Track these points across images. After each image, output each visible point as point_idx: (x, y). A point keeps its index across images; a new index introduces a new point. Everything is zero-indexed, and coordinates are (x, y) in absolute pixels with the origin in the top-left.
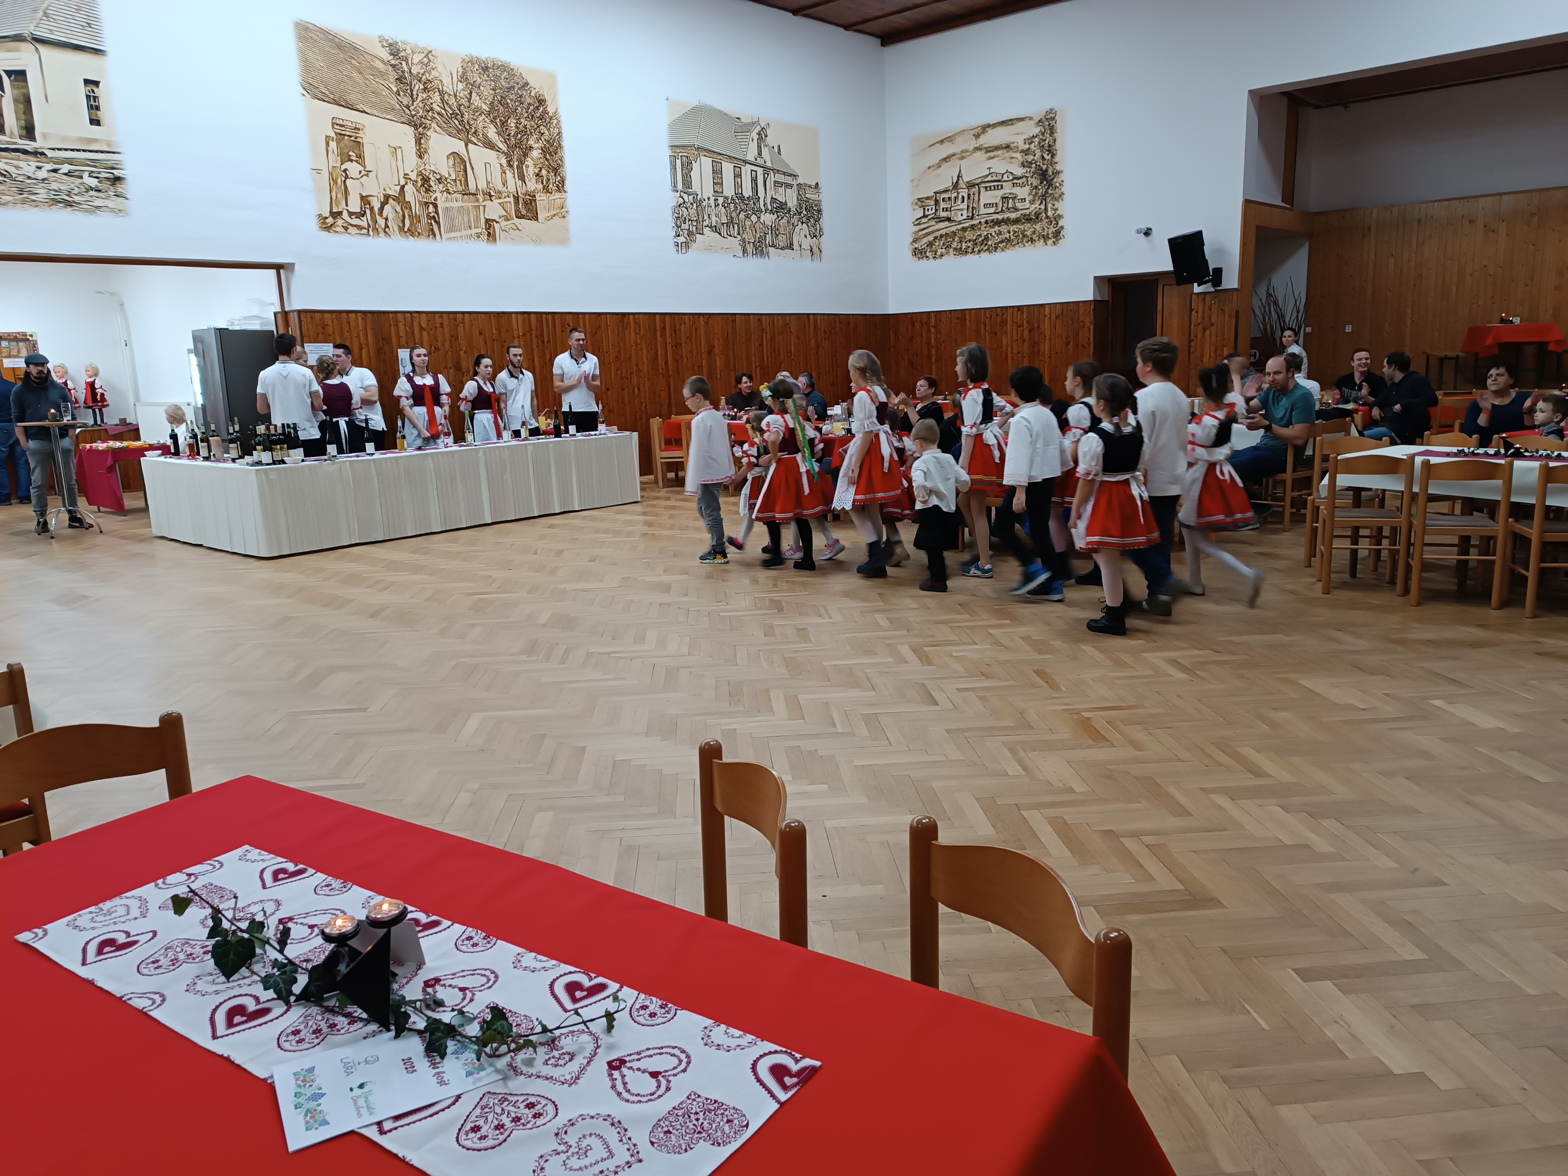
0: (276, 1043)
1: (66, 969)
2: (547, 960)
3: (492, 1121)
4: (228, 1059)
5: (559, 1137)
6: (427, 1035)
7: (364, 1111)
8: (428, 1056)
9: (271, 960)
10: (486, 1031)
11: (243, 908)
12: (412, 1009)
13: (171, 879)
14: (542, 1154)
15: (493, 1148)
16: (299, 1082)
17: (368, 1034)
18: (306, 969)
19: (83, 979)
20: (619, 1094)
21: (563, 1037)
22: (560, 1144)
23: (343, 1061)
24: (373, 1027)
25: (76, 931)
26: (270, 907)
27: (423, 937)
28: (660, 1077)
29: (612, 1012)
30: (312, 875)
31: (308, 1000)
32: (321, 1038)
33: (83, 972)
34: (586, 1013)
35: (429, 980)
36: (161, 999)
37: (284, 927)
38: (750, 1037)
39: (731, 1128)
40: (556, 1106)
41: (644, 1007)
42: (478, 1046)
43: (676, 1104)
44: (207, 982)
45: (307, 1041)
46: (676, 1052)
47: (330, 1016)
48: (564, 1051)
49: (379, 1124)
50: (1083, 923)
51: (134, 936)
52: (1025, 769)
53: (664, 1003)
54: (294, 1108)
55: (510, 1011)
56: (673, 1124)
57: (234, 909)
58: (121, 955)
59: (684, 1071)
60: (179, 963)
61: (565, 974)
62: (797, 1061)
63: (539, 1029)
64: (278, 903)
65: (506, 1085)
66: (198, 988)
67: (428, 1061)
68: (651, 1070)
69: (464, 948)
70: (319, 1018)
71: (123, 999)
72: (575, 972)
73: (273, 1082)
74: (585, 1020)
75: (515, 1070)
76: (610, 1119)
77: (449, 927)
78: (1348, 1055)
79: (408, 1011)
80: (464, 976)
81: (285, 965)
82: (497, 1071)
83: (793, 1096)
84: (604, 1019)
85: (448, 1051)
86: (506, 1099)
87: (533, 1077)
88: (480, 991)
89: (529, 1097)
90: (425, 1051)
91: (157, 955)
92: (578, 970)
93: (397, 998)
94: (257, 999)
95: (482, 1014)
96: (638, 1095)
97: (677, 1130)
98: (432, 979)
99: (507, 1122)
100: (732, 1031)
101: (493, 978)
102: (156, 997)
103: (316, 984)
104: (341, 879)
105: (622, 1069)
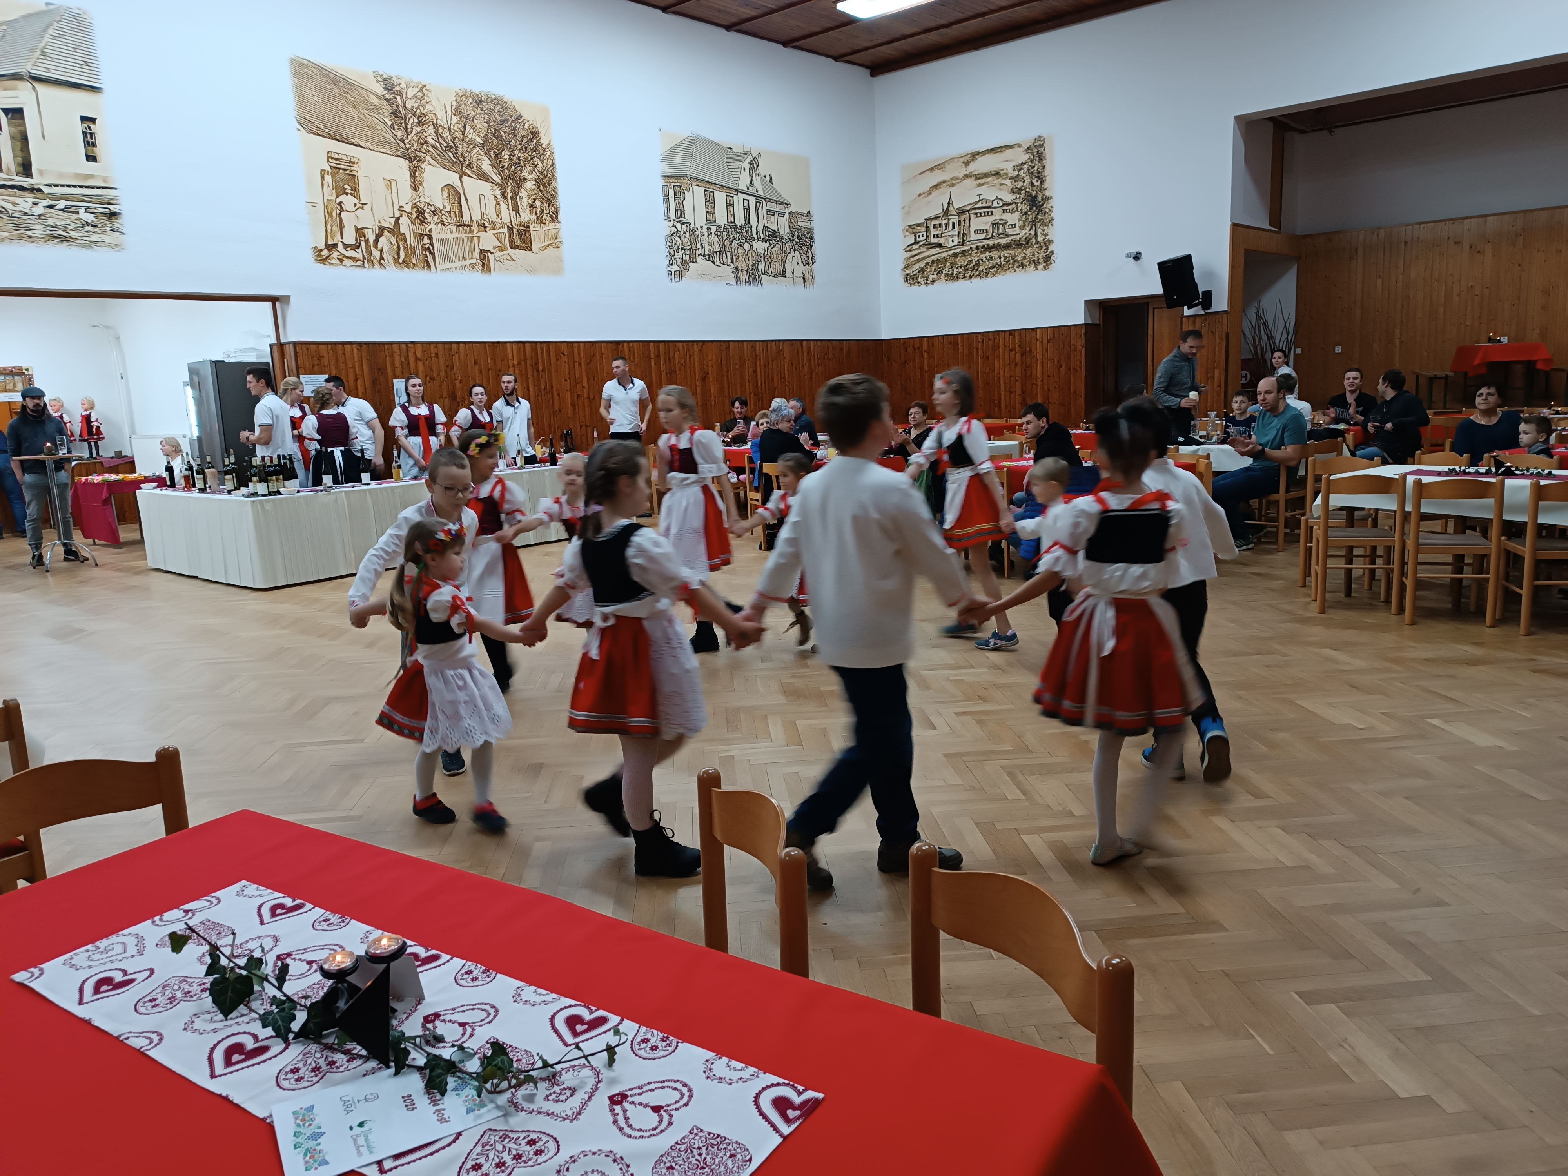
0: (275, 1082)
1: (62, 1009)
2: (547, 994)
3: (493, 1159)
4: (226, 1099)
5: (561, 1174)
6: (427, 1071)
7: (364, 1150)
8: (428, 1094)
9: (269, 997)
10: (487, 1067)
11: (241, 944)
12: (412, 1046)
13: (167, 916)
16: (299, 1122)
17: (367, 1071)
18: (305, 1006)
19: (80, 1019)
20: (621, 1129)
21: (564, 1072)
23: (343, 1099)
24: (372, 1064)
25: (73, 970)
26: (268, 943)
27: (422, 972)
28: (662, 1112)
29: (613, 1046)
30: (310, 910)
31: (306, 1037)
32: (320, 1076)
33: (80, 1012)
34: (588, 1047)
35: (429, 1016)
36: (159, 1038)
37: (283, 963)
38: (752, 1070)
39: (734, 1163)
40: (557, 1142)
41: (646, 1041)
42: (479, 1082)
43: (678, 1139)
44: (205, 1021)
45: (306, 1079)
46: (678, 1085)
47: (330, 1054)
48: (565, 1086)
49: (379, 1163)
50: (1086, 950)
51: (131, 974)
52: (1024, 793)
53: (666, 1035)
54: (293, 1147)
55: (511, 1046)
56: (675, 1159)
57: (232, 945)
58: (118, 994)
59: (686, 1105)
60: (177, 1001)
61: (565, 1008)
62: (800, 1093)
63: (539, 1064)
64: (276, 939)
65: (507, 1122)
66: (195, 1026)
67: (428, 1098)
68: (652, 1105)
69: (463, 982)
70: (318, 1055)
71: (121, 1039)
72: (575, 1005)
73: (272, 1122)
74: (586, 1054)
75: (515, 1107)
76: (612, 1155)
77: (448, 961)
78: (1353, 1078)
79: (408, 1048)
80: (464, 1011)
81: (283, 1002)
82: (498, 1107)
83: (796, 1129)
84: (605, 1053)
85: (448, 1087)
86: (507, 1135)
87: (534, 1114)
88: (480, 1026)
89: (530, 1134)
90: (425, 1088)
91: (154, 994)
92: (578, 1003)
93: (397, 1034)
94: (255, 1037)
95: (482, 1050)
96: (640, 1130)
97: (680, 1166)
98: (432, 1015)
99: (507, 1158)
100: (735, 1064)
101: (493, 1012)
102: (154, 1036)
103: (315, 1021)
104: (339, 914)
105: (624, 1104)
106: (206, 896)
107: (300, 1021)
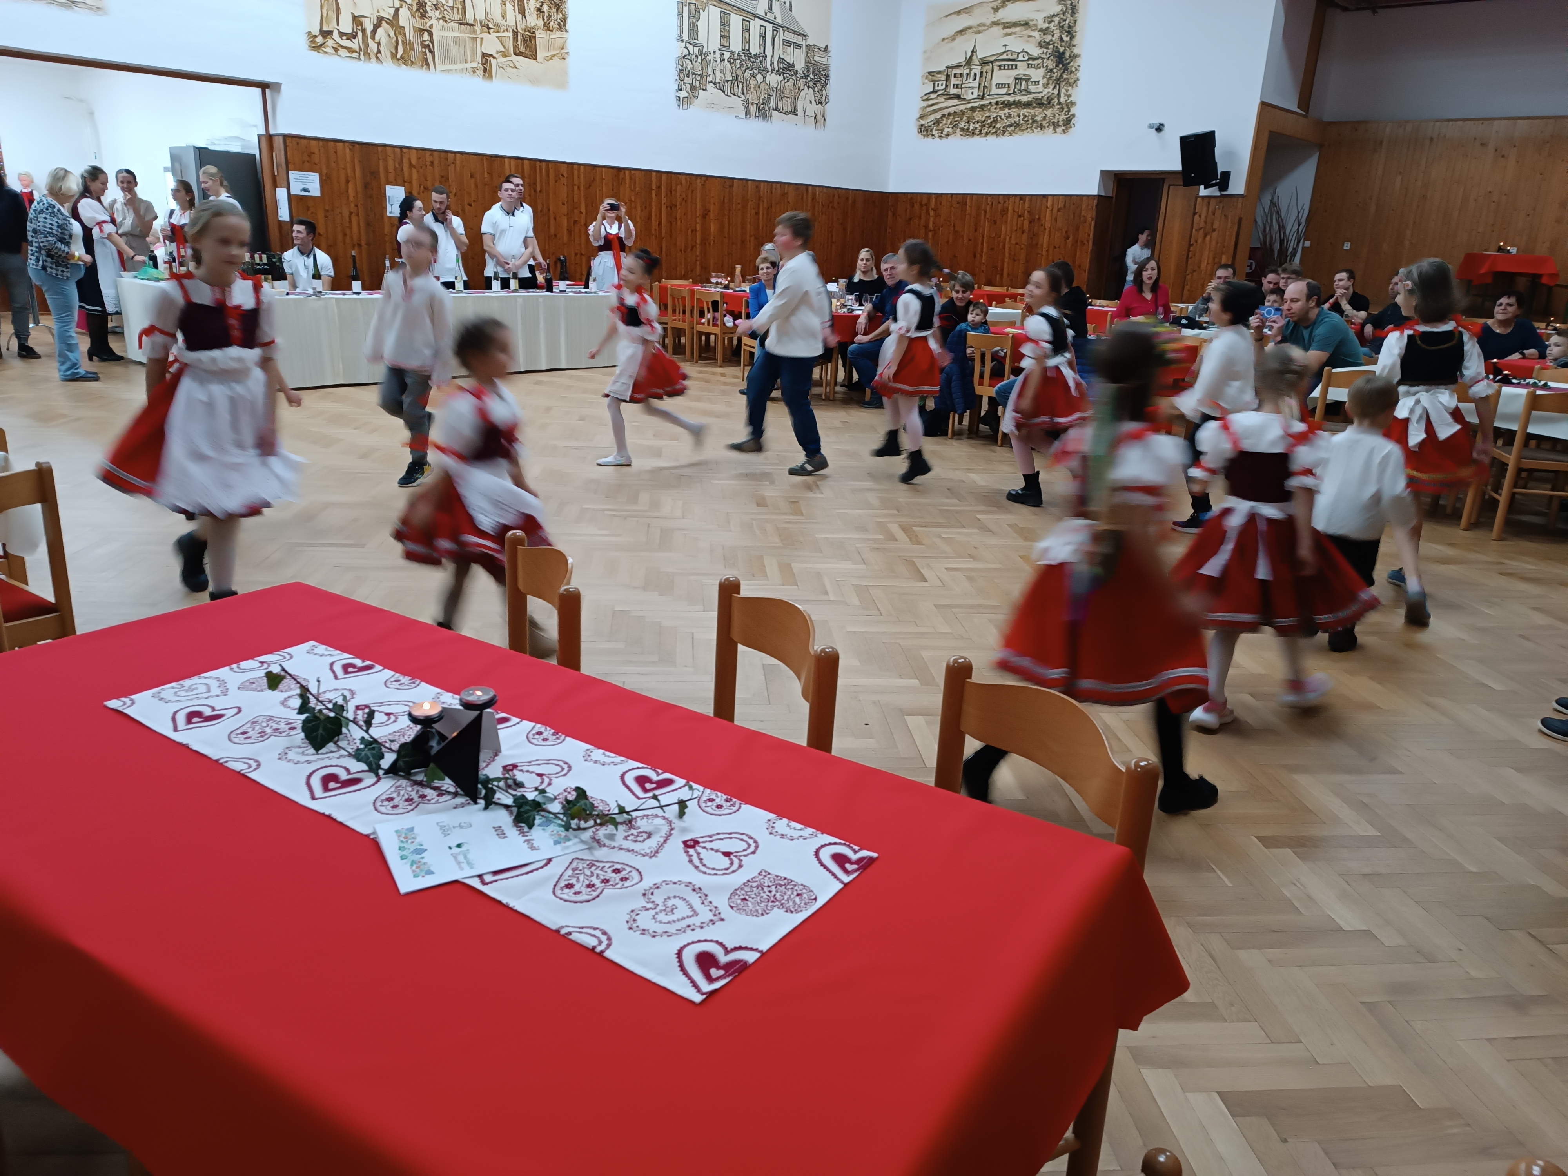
0: (372, 807)
1: (158, 733)
2: (615, 757)
3: (583, 881)
4: (329, 817)
5: (646, 896)
6: (515, 810)
8: (517, 827)
9: (354, 739)
11: (320, 694)
12: (498, 787)
13: (245, 664)
14: (633, 909)
15: (588, 901)
16: (402, 839)
17: (457, 805)
18: (390, 749)
19: (179, 743)
20: (697, 867)
21: (638, 819)
22: (648, 902)
23: (441, 824)
24: (460, 800)
25: (162, 703)
26: (347, 693)
27: (500, 727)
28: (732, 857)
29: (685, 799)
30: (380, 671)
31: (397, 774)
32: (414, 805)
33: (177, 737)
35: (507, 766)
36: (256, 764)
38: (810, 830)
39: (801, 900)
40: (640, 873)
41: (711, 800)
42: (563, 821)
43: (750, 878)
44: (298, 753)
45: (401, 806)
46: (744, 837)
47: (419, 788)
48: (641, 830)
49: (480, 876)
51: (218, 710)
53: (729, 797)
54: (400, 859)
55: (586, 793)
56: (749, 893)
58: (210, 726)
59: (753, 853)
60: (267, 736)
61: (633, 769)
62: (855, 852)
63: (616, 811)
64: (352, 693)
65: (592, 854)
66: (289, 757)
67: (518, 830)
68: (722, 851)
69: (535, 741)
70: (409, 789)
72: (642, 768)
73: (377, 838)
74: (663, 803)
75: (598, 843)
76: (690, 885)
77: (518, 723)
78: (1303, 911)
79: (493, 787)
80: (539, 765)
81: (371, 743)
82: (582, 842)
83: (854, 879)
84: (676, 806)
85: (536, 822)
86: (593, 864)
87: (616, 849)
88: (557, 776)
89: (615, 864)
90: (514, 822)
91: (244, 728)
92: (645, 766)
93: (484, 775)
94: (347, 770)
95: (561, 796)
96: (714, 869)
97: (753, 898)
98: (510, 765)
99: (597, 882)
100: (794, 824)
102: (251, 762)
103: (404, 762)
104: (409, 676)
105: (697, 848)
106: (278, 651)
107: (388, 760)
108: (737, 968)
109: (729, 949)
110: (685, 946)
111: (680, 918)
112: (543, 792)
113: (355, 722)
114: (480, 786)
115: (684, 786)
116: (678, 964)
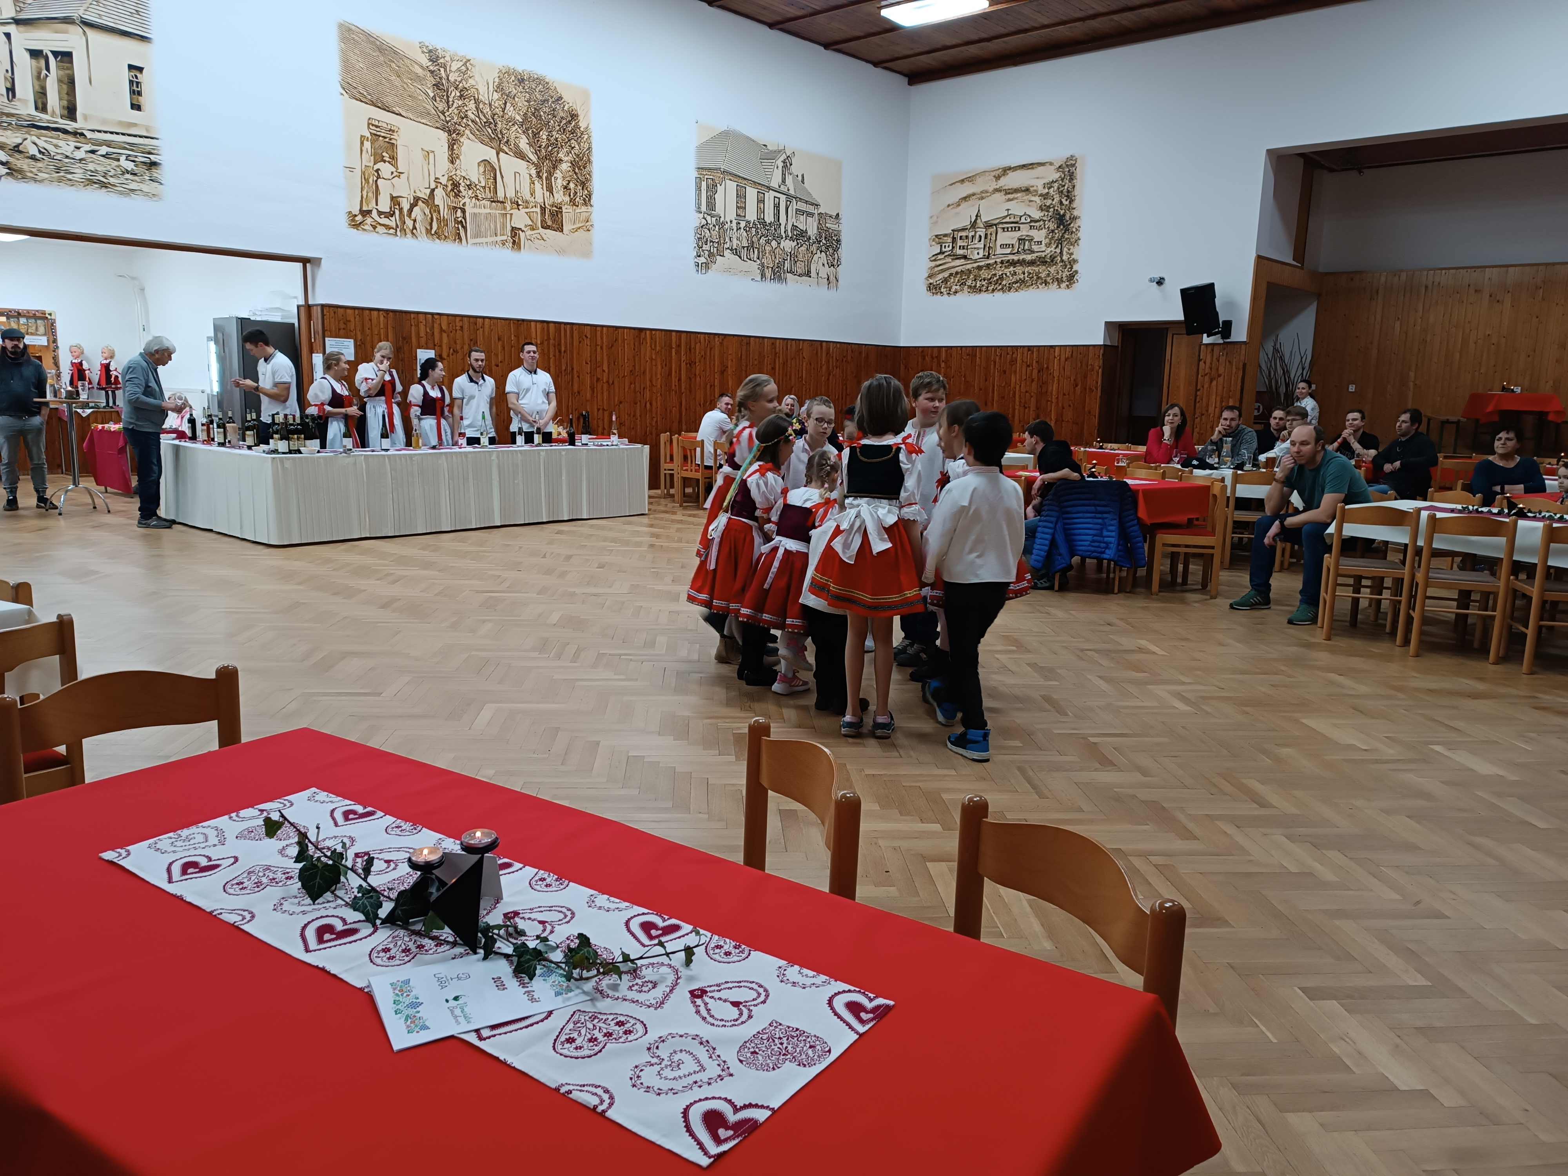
0: (368, 958)
1: (153, 885)
2: (620, 902)
3: (585, 1035)
4: (323, 970)
5: (652, 1051)
6: (515, 959)
8: (517, 977)
9: (352, 888)
12: (497, 936)
13: (244, 813)
14: (637, 1064)
15: (590, 1056)
16: (397, 992)
17: (455, 955)
18: (389, 897)
19: (172, 894)
20: (704, 1019)
21: (644, 968)
22: (653, 1057)
23: (437, 976)
24: (458, 950)
25: (158, 853)
26: (346, 840)
27: (502, 875)
28: (741, 1007)
29: (691, 946)
30: (382, 817)
31: (394, 924)
32: (411, 956)
33: (170, 889)
35: (509, 913)
36: (250, 915)
38: (823, 978)
39: (814, 1052)
40: (645, 1025)
41: (719, 947)
42: (565, 971)
43: (760, 1029)
44: (293, 904)
45: (397, 958)
46: (754, 986)
47: (417, 938)
48: (646, 979)
49: (477, 1031)
50: (1138, 897)
51: (215, 860)
53: (738, 944)
54: (394, 1013)
56: (758, 1046)
58: (206, 876)
59: (764, 1002)
60: (263, 886)
61: (639, 915)
62: (871, 1000)
63: (621, 959)
64: (353, 840)
65: (594, 1006)
66: (284, 908)
67: (518, 981)
68: (731, 1000)
69: (538, 887)
70: (406, 939)
71: (214, 914)
72: (648, 914)
73: (372, 991)
74: (668, 952)
75: (601, 993)
76: (698, 1038)
77: (521, 869)
78: (1354, 1069)
79: (493, 936)
80: (541, 912)
81: (369, 892)
82: (584, 992)
83: (870, 1028)
84: (683, 952)
85: (537, 972)
86: (596, 1017)
87: (620, 1000)
88: (560, 924)
89: (618, 1016)
90: (514, 972)
91: (240, 878)
92: (651, 911)
93: (484, 923)
94: (344, 921)
95: (563, 945)
96: (722, 1020)
97: (763, 1051)
98: (511, 912)
99: (600, 1036)
100: (805, 971)
101: (570, 915)
102: (246, 913)
103: (401, 910)
104: (410, 822)
105: (704, 997)
107: (386, 909)
108: (746, 1128)
109: (738, 1107)
110: (691, 1104)
111: (687, 1074)
112: (546, 939)
113: (352, 869)
114: (480, 935)
115: (691, 932)
116: (684, 1124)
